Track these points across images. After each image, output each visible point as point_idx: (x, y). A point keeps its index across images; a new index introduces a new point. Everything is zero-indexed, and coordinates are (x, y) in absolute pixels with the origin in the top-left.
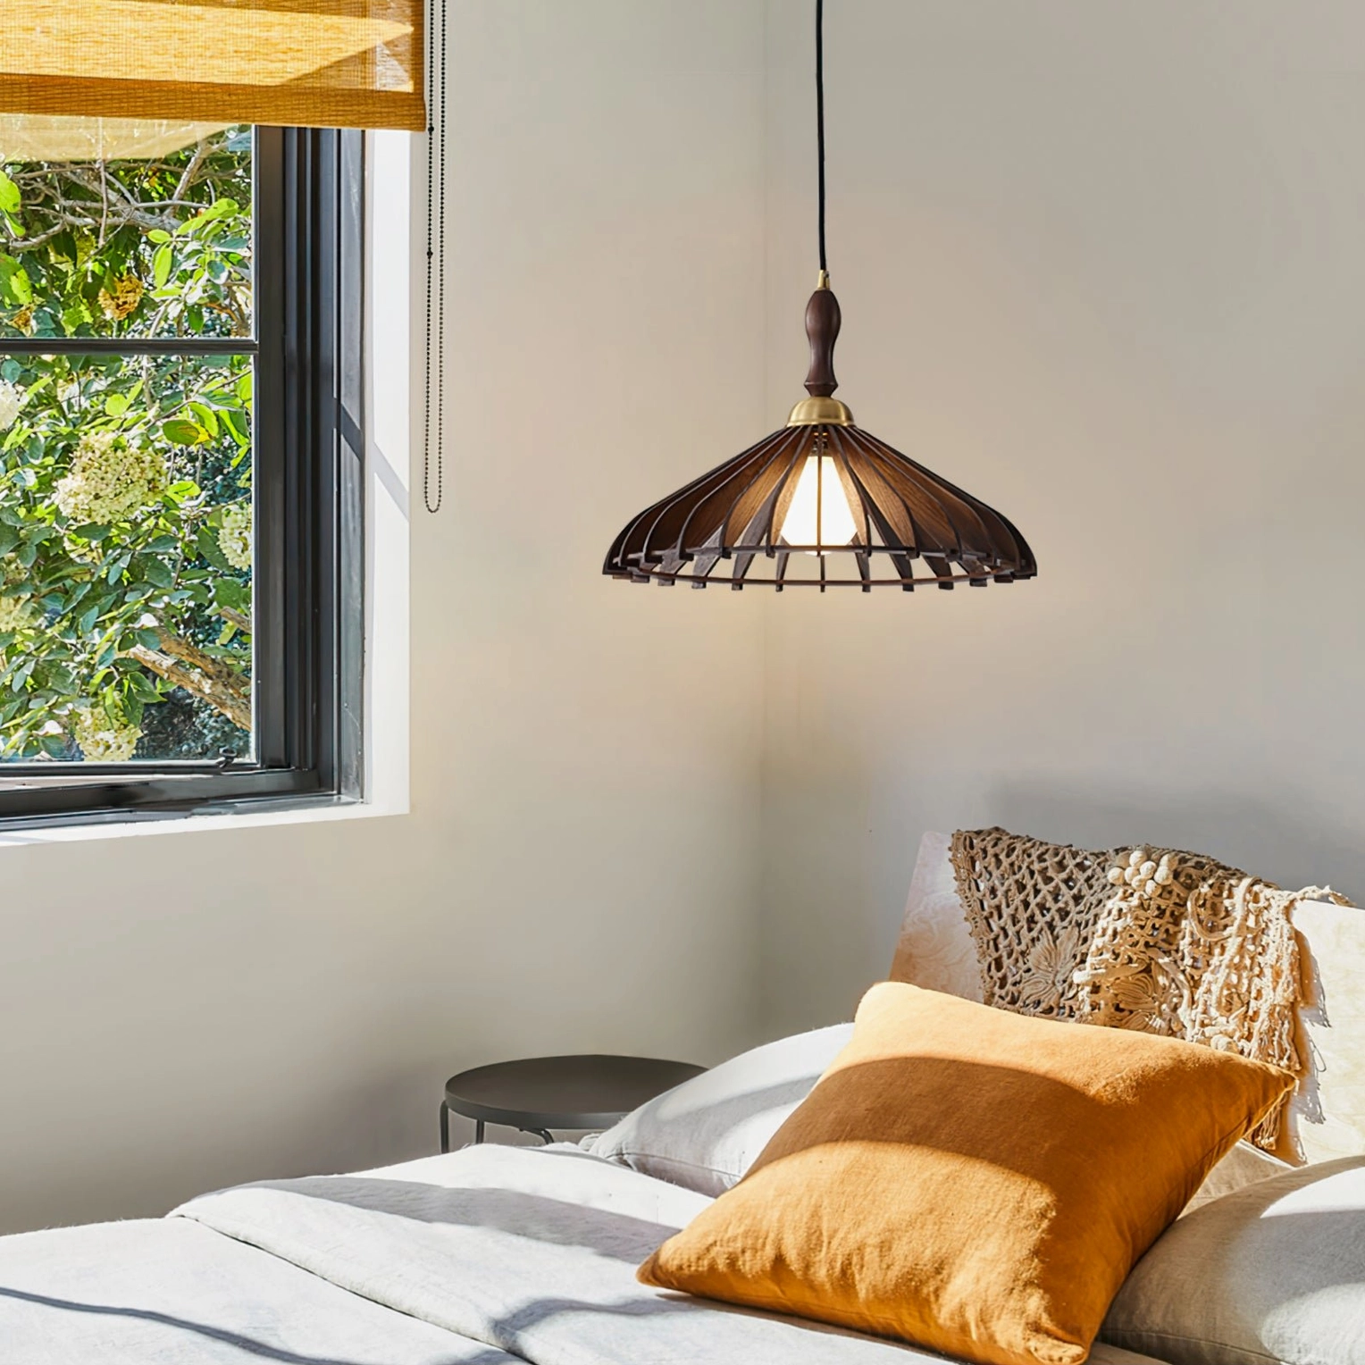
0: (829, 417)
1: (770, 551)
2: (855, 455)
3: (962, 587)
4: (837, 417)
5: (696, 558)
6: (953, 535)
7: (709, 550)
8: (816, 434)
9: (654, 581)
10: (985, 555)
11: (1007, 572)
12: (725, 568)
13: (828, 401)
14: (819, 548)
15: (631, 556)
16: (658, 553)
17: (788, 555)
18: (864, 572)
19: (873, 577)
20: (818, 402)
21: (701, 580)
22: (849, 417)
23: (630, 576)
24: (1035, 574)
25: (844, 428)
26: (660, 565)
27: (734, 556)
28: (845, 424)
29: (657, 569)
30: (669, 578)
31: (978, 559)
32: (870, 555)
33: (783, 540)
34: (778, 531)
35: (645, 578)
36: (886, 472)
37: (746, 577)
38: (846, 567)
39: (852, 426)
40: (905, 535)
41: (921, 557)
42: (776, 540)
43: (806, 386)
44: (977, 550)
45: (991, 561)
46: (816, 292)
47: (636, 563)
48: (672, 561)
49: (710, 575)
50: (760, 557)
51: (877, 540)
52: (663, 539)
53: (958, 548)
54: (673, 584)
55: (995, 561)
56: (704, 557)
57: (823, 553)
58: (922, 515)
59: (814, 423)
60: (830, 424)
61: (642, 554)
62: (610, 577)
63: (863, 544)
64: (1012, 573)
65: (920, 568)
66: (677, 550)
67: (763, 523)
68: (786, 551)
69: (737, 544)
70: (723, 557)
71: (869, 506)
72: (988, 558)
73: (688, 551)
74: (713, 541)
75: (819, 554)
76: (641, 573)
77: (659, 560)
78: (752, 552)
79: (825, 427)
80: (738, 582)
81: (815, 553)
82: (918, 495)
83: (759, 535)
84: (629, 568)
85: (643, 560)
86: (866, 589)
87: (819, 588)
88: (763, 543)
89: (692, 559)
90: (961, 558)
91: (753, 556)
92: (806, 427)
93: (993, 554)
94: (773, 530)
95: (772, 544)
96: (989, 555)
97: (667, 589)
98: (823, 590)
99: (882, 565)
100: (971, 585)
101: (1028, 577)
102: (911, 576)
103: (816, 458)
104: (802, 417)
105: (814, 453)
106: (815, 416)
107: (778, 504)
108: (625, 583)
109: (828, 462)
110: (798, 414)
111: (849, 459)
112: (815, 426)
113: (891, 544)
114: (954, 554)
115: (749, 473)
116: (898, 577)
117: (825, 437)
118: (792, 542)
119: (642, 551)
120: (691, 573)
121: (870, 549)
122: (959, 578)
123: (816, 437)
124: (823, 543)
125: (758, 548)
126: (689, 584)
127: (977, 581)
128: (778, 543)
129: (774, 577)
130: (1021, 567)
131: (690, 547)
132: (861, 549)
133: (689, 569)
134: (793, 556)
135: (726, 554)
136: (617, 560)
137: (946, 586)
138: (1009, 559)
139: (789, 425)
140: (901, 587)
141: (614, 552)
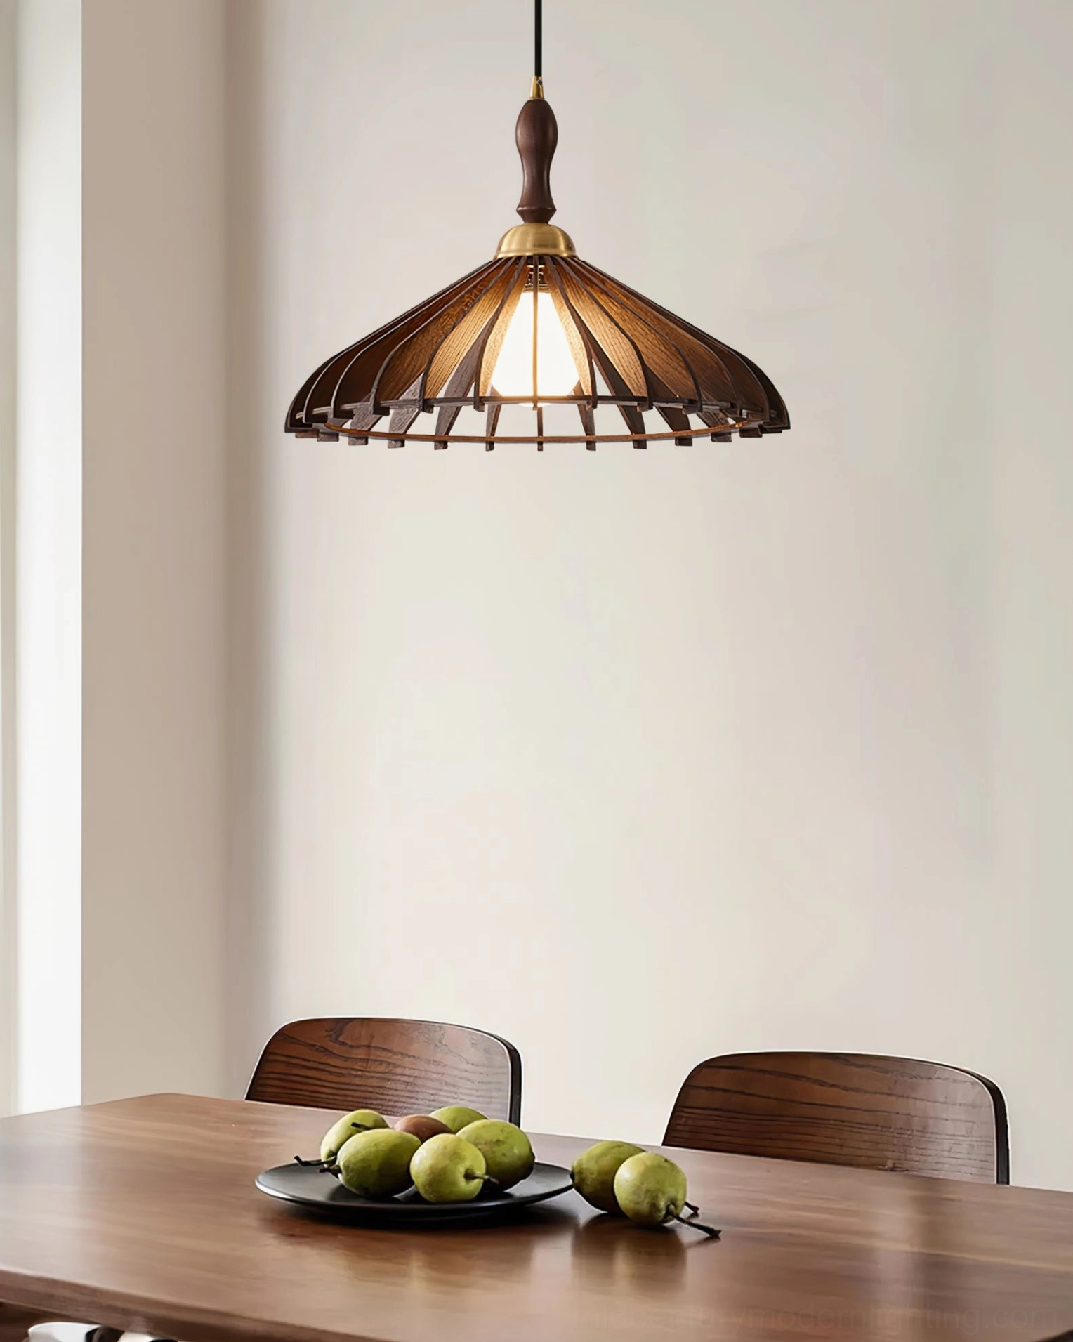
0: (545, 246)
1: (479, 403)
2: (577, 290)
3: (703, 444)
4: (556, 246)
5: (392, 412)
6: (691, 383)
7: (407, 402)
8: (532, 266)
9: (344, 439)
10: (729, 405)
11: (755, 425)
12: (426, 423)
13: (544, 228)
14: (535, 400)
15: (317, 411)
16: (347, 407)
17: (499, 407)
18: (589, 426)
19: (599, 431)
20: (532, 229)
21: (398, 439)
22: (569, 246)
23: (316, 434)
24: (788, 427)
25: (562, 258)
26: (350, 421)
27: (437, 409)
28: (565, 255)
29: (347, 426)
30: (361, 437)
31: (721, 410)
32: (595, 406)
33: (493, 390)
34: (487, 379)
35: (334, 436)
36: (614, 310)
37: (452, 433)
38: (567, 420)
39: (573, 257)
40: (635, 383)
41: (654, 407)
42: (485, 392)
43: (519, 212)
44: (720, 401)
45: (736, 413)
46: (528, 102)
47: (323, 418)
48: (365, 415)
49: (409, 432)
50: (467, 411)
51: (603, 389)
52: (352, 391)
53: (697, 398)
54: (367, 443)
55: (741, 414)
56: (404, 411)
57: (539, 405)
58: (656, 360)
59: (528, 254)
60: (547, 255)
61: (329, 409)
62: (293, 434)
63: (586, 394)
64: (760, 426)
65: (653, 421)
66: (370, 405)
67: (470, 371)
68: (496, 404)
69: (441, 395)
70: (423, 410)
71: (594, 349)
72: (732, 409)
73: (384, 403)
74: (412, 392)
75: (535, 406)
76: (329, 431)
77: (349, 415)
78: (458, 404)
79: (541, 258)
80: (441, 441)
81: (531, 405)
82: (651, 336)
83: (464, 385)
84: (314, 425)
85: (331, 416)
86: (591, 446)
87: (535, 446)
88: (471, 394)
89: (388, 414)
90: (701, 410)
91: (458, 410)
92: (519, 258)
93: (738, 405)
94: (482, 378)
95: (481, 395)
96: (733, 406)
97: (360, 449)
98: (540, 449)
99: (609, 419)
100: (713, 440)
101: (778, 431)
102: (644, 432)
103: (531, 294)
104: (514, 247)
105: (528, 289)
106: (529, 245)
107: (488, 347)
108: (311, 443)
109: (545, 298)
110: (510, 244)
111: (569, 295)
112: (529, 257)
113: (620, 393)
114: (693, 405)
115: (451, 311)
116: (628, 432)
117: (541, 270)
118: (504, 392)
119: (329, 405)
120: (386, 430)
121: (595, 400)
122: (700, 433)
123: (531, 270)
124: (540, 393)
125: (464, 399)
126: (385, 442)
127: (720, 436)
128: (488, 394)
129: (483, 434)
130: (771, 418)
131: (387, 399)
132: (587, 402)
133: (384, 425)
134: (505, 408)
135: (427, 406)
136: (301, 415)
137: (684, 441)
138: (756, 410)
139: (499, 257)
140: (631, 444)
141: (297, 405)
